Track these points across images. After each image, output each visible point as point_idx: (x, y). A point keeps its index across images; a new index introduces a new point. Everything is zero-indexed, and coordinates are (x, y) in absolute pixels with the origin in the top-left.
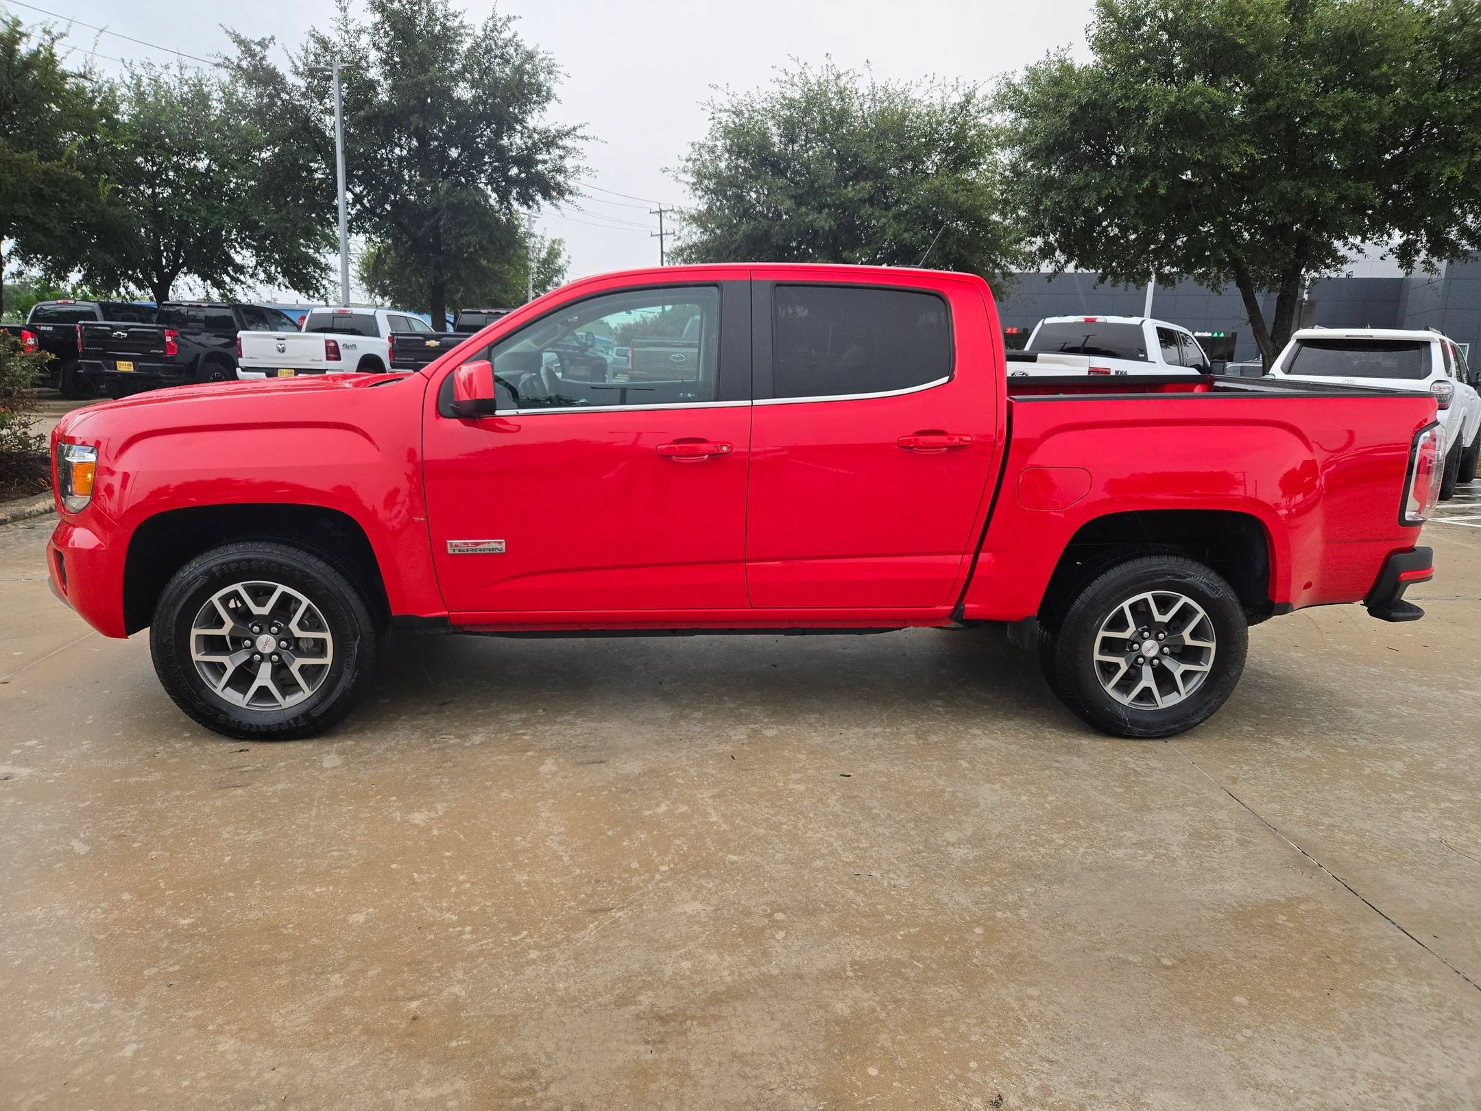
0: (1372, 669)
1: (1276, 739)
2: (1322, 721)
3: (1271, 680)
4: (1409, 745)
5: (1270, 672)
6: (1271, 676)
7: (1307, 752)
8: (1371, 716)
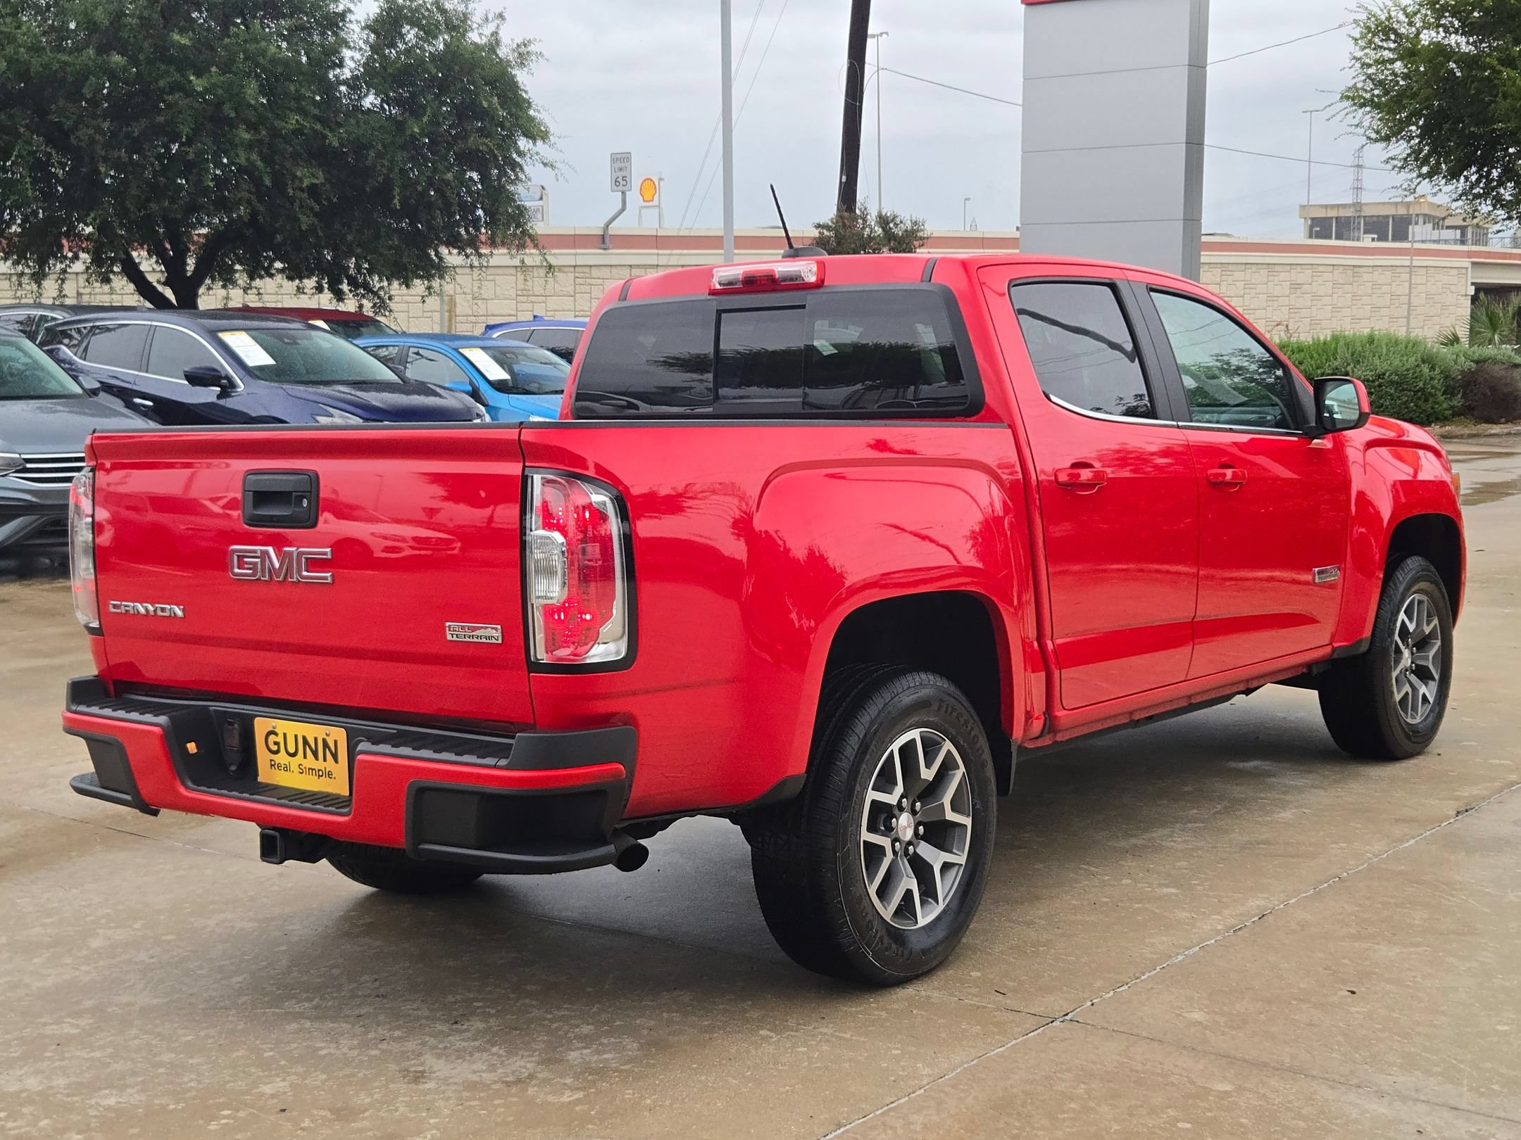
0: (112, 1101)
1: (255, 924)
2: (201, 967)
3: (297, 1008)
4: (77, 973)
5: (308, 1025)
6: (300, 1015)
7: (212, 922)
8: (125, 999)
